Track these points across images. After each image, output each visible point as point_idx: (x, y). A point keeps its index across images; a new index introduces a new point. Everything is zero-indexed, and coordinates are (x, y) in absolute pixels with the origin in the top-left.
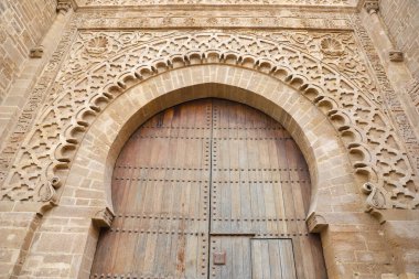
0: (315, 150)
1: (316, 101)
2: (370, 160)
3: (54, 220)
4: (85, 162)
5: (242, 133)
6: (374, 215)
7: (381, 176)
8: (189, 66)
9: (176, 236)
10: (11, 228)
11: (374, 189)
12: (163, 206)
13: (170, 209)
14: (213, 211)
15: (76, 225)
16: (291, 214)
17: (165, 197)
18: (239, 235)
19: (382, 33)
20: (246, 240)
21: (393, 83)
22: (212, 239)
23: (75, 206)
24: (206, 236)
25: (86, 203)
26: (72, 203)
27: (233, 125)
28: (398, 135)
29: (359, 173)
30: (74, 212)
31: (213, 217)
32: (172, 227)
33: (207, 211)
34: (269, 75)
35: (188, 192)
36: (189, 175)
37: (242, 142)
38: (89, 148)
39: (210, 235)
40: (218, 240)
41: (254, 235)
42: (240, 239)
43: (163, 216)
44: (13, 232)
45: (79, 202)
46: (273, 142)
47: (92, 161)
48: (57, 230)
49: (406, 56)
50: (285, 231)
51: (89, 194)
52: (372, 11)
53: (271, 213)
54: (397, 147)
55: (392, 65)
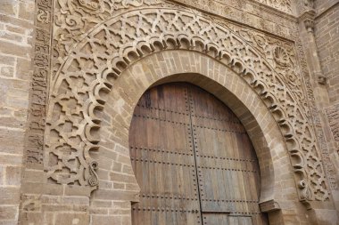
0: (271, 151)
1: (271, 108)
2: (303, 164)
3: (98, 203)
4: (109, 145)
5: (212, 123)
6: (304, 204)
7: (309, 176)
8: (178, 49)
9: (179, 213)
10: (72, 212)
11: (306, 186)
12: (166, 187)
13: (171, 190)
14: (202, 193)
15: (118, 208)
16: (250, 197)
17: (165, 179)
18: (220, 213)
19: (315, 54)
20: (225, 216)
21: (317, 103)
22: (204, 216)
23: (113, 189)
24: (199, 214)
25: (122, 187)
26: (110, 187)
27: (205, 114)
28: (318, 146)
29: (297, 173)
30: (114, 195)
31: (202, 198)
32: (175, 206)
33: (196, 192)
34: (239, 75)
35: (182, 175)
36: (179, 159)
37: (213, 132)
38: (109, 130)
39: (202, 213)
40: (207, 216)
41: (229, 213)
42: (221, 216)
43: (166, 195)
44: (76, 216)
45: (116, 186)
46: (235, 135)
47: (116, 144)
48: (105, 212)
49: (328, 82)
50: (247, 210)
51: (122, 178)
52: (310, 29)
53: (238, 196)
54: (317, 155)
55: (319, 87)
